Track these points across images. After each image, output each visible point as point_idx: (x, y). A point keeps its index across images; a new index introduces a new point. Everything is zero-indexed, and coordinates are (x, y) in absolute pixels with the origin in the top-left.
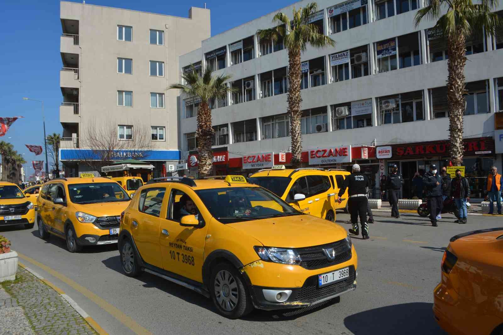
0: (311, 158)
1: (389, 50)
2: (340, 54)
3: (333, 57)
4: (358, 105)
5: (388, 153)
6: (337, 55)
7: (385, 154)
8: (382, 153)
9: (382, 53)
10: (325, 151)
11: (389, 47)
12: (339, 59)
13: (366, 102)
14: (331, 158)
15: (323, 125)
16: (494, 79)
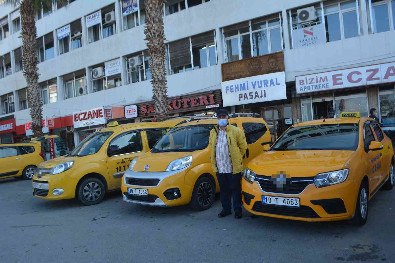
0: (75, 121)
1: (132, 7)
2: (93, 15)
3: (88, 19)
4: (110, 65)
5: (134, 113)
6: (91, 15)
7: (132, 113)
8: (129, 113)
9: (127, 11)
10: (85, 114)
11: (132, 3)
12: (93, 20)
13: (116, 62)
14: (90, 120)
15: (84, 87)
16: (221, 29)
